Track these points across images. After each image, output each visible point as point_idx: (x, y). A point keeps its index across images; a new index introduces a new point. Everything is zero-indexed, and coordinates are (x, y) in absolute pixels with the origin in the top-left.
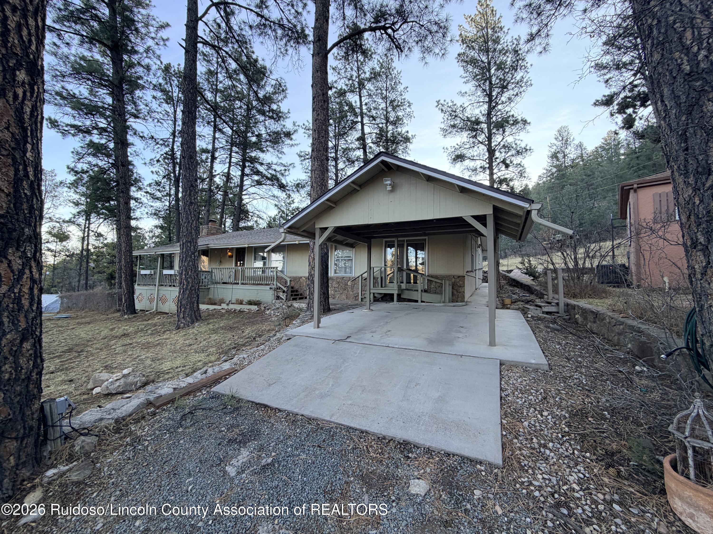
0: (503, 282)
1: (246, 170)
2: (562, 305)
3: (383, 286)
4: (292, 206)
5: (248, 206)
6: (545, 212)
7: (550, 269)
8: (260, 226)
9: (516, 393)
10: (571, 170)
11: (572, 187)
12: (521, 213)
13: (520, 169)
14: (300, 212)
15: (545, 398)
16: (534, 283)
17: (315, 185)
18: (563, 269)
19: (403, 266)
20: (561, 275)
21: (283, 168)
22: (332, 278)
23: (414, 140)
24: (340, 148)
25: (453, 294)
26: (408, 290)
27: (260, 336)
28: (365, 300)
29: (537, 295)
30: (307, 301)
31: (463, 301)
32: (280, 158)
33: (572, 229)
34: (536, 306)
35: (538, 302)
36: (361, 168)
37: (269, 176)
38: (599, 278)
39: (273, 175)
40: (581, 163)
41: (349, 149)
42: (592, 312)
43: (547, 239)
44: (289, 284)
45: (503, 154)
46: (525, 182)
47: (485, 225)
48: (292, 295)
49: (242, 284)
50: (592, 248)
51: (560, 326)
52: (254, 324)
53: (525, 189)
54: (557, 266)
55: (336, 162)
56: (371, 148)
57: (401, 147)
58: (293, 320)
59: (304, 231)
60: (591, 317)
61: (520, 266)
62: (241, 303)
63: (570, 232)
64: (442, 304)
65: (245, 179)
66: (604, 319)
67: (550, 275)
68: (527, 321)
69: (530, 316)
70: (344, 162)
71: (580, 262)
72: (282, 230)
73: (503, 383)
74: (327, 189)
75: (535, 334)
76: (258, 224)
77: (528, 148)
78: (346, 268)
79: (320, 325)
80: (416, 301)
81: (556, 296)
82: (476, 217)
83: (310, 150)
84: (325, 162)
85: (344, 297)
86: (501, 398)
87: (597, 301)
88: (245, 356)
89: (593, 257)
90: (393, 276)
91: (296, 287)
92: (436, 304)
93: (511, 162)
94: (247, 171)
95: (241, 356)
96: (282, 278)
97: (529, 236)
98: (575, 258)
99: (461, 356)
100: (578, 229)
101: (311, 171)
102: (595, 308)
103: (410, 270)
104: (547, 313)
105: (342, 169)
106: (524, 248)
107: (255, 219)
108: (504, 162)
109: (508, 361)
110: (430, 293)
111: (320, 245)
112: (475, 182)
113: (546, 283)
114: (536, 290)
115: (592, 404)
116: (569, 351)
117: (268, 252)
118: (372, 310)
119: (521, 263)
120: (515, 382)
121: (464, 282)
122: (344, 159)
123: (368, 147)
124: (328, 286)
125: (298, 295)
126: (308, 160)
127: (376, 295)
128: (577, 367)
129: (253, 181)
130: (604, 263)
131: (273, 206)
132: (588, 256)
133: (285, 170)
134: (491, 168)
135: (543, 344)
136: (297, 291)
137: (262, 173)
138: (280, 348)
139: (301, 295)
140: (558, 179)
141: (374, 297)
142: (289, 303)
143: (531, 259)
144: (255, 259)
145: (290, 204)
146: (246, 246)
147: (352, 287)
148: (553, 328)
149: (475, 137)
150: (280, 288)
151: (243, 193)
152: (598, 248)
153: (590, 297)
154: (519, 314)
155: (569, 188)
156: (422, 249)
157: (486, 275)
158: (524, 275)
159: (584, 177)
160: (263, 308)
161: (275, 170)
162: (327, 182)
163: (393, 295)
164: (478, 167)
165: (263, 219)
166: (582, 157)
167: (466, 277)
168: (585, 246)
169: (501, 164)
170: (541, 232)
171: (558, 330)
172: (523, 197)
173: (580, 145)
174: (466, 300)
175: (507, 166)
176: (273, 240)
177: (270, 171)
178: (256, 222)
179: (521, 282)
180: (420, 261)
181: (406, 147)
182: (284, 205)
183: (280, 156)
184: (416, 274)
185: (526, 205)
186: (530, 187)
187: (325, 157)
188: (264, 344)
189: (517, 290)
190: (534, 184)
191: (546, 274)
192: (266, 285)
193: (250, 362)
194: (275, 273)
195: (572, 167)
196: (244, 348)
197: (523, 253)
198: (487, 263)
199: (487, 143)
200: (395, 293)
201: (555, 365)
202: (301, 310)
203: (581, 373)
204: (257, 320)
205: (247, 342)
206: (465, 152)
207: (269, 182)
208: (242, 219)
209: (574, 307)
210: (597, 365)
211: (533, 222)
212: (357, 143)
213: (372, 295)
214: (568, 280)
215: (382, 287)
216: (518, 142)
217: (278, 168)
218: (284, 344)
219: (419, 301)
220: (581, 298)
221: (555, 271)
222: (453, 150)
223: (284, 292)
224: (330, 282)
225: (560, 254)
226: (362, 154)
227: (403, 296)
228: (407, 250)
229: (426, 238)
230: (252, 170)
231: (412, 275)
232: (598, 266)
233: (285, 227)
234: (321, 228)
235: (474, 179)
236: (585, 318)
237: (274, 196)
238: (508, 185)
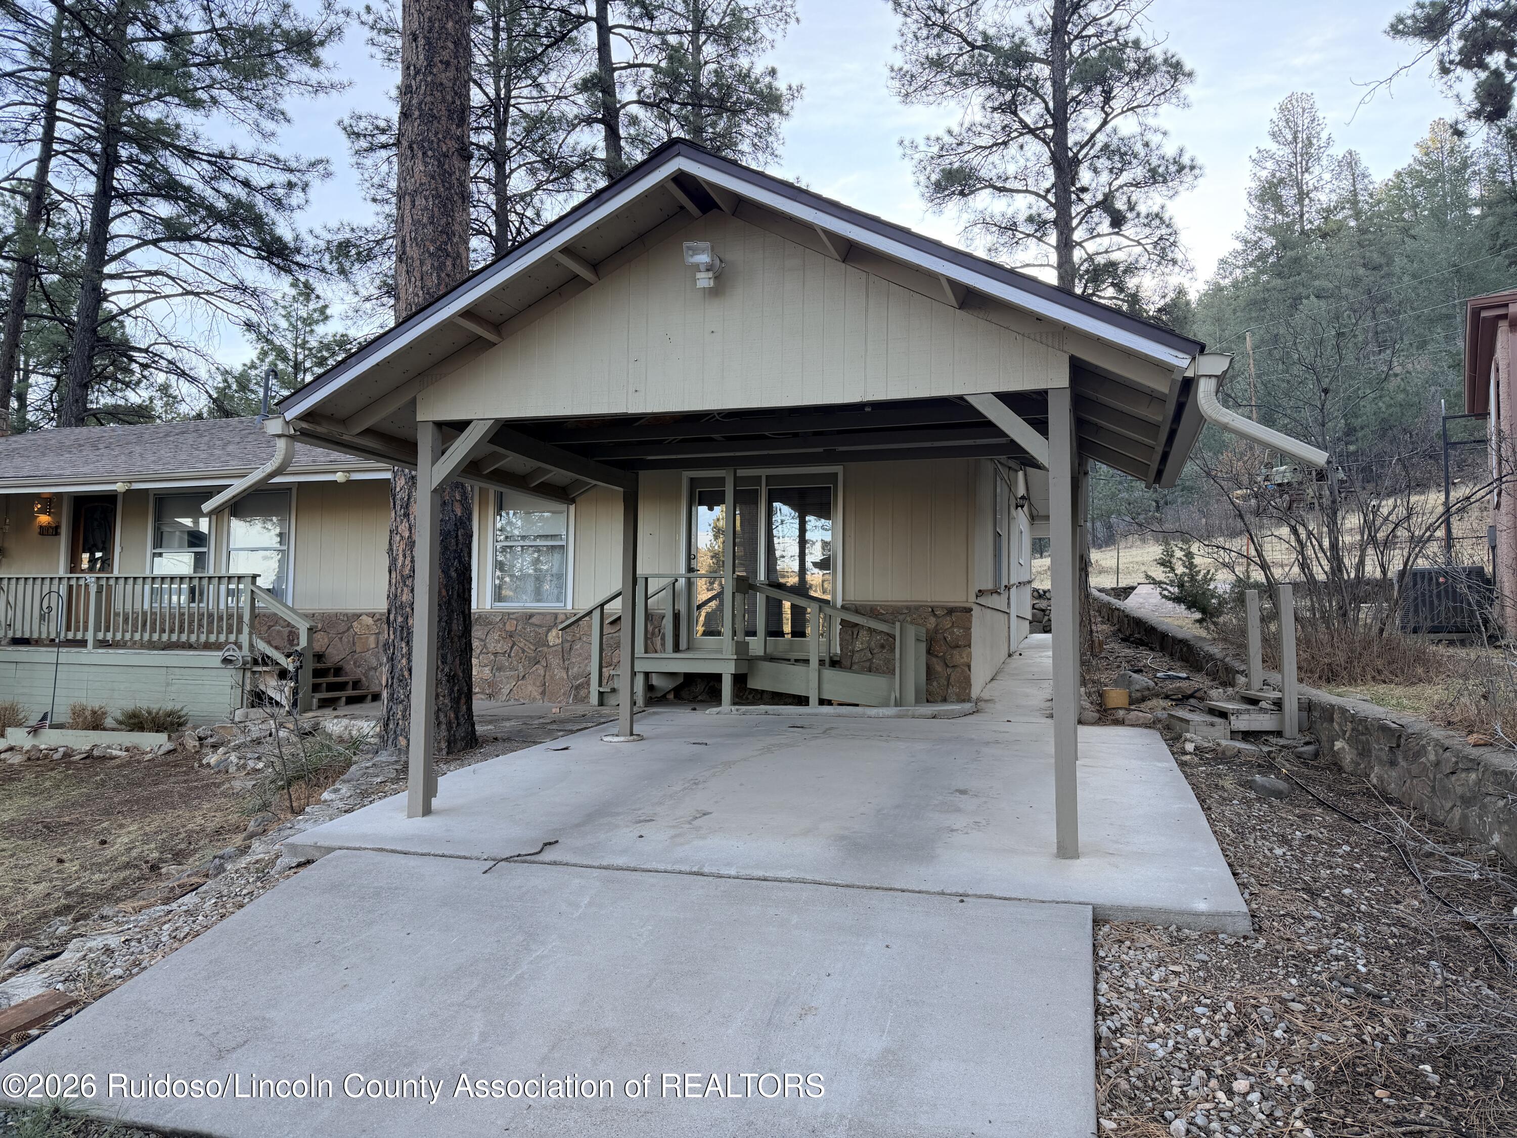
0: (1102, 629)
1: (118, 173)
2: (1291, 706)
3: (683, 645)
4: (320, 329)
5: (128, 321)
6: (1240, 385)
7: (1257, 585)
8: (183, 409)
9: (1149, 1020)
10: (1319, 247)
11: (1323, 304)
12: (1162, 386)
13: (1158, 233)
14: (351, 358)
15: (1239, 1032)
16: (1203, 633)
17: (413, 252)
18: (1295, 585)
19: (755, 573)
20: (1288, 603)
21: (280, 178)
22: (486, 619)
23: (797, 103)
24: (513, 111)
25: (930, 672)
26: (772, 659)
27: (179, 857)
28: (612, 700)
29: (1213, 675)
30: (379, 709)
31: (964, 697)
32: (267, 136)
33: (1325, 448)
34: (1212, 711)
35: (1218, 698)
36: (597, 198)
37: (221, 204)
38: (1406, 615)
39: (237, 204)
40: (1352, 223)
41: (551, 121)
42: (1384, 729)
43: (1245, 479)
44: (303, 642)
45: (1105, 177)
46: (1176, 278)
47: (1041, 426)
48: (316, 688)
49: (103, 644)
50: (1385, 511)
51: (1287, 778)
52: (155, 809)
53: (1174, 304)
54: (1277, 573)
55: (500, 167)
56: (634, 121)
57: (746, 128)
58: (320, 786)
59: (368, 432)
60: (1380, 747)
61: (1159, 573)
62: (95, 722)
63: (1319, 457)
64: (891, 711)
65: (114, 210)
66: (1421, 752)
67: (1255, 605)
68: (1182, 765)
69: (1190, 747)
70: (533, 172)
71: (1350, 561)
72: (274, 426)
73: (1103, 987)
74: (464, 268)
75: (1207, 809)
76: (172, 400)
77: (1186, 160)
78: (539, 579)
79: (435, 803)
80: (802, 701)
81: (1274, 677)
82: (1011, 400)
83: (392, 112)
84: (457, 162)
85: (531, 688)
86: (1098, 1039)
87: (1399, 691)
88: (114, 941)
89: (1389, 543)
90: (720, 608)
91: (335, 655)
92: (872, 712)
93: (1131, 208)
94: (124, 178)
95: (97, 943)
96: (275, 619)
97: (1190, 468)
98: (1334, 546)
99: (962, 897)
100: (1341, 446)
101: (400, 195)
102: (1394, 716)
103: (781, 587)
104: (1247, 736)
105: (523, 197)
106: (1169, 512)
107: (161, 378)
108: (1106, 203)
109: (1120, 908)
110: (850, 669)
111: (438, 491)
112: (1012, 272)
113: (1243, 632)
114: (1210, 657)
115: (1385, 1040)
116: (1315, 865)
117: (217, 512)
118: (641, 738)
119: (1163, 563)
120: (1142, 981)
121: (968, 630)
122: (533, 158)
123: (622, 119)
124: (467, 649)
125: (342, 686)
126: (384, 153)
127: (655, 681)
128: (1340, 918)
129: (151, 220)
130: (1422, 563)
131: (238, 330)
132: (1373, 540)
133: (291, 185)
134: (1063, 224)
135: (1233, 843)
136: (338, 671)
137: (189, 189)
138: (266, 899)
139: (356, 684)
140: (1280, 275)
141: (650, 688)
142: (306, 720)
143: (1195, 548)
144: (159, 542)
145: (308, 322)
146: (120, 487)
147: (565, 653)
148: (1263, 787)
149: (1011, 108)
150: (266, 660)
151: (108, 269)
152: (1402, 512)
153: (1379, 677)
154: (1154, 741)
155: (1311, 304)
156: (824, 512)
157: (1043, 604)
158: (1170, 604)
159: (1361, 271)
160: (191, 743)
161: (246, 184)
162: (466, 242)
163: (718, 677)
164: (1021, 218)
165: (193, 380)
166: (1354, 203)
167: (976, 611)
168: (1362, 508)
169: (1097, 213)
170: (1225, 457)
171: (1279, 795)
172: (1171, 333)
173: (1350, 162)
174: (975, 692)
175: (1118, 221)
176: (234, 465)
177: (226, 187)
178: (164, 389)
179: (1162, 628)
180: (815, 554)
181: (769, 129)
182: (284, 324)
183: (269, 125)
184: (801, 602)
185: (1179, 360)
186: (1193, 297)
187: (453, 145)
188: (195, 888)
189: (1148, 658)
190: (1203, 287)
191: (1240, 600)
192: (207, 646)
193: (137, 964)
194: (245, 601)
195: (1324, 236)
196: (107, 911)
197: (1168, 526)
198: (1046, 562)
199: (1050, 132)
200: (727, 670)
201: (1271, 916)
202: (355, 744)
203: (1352, 938)
204: (168, 793)
205: (124, 883)
206: (975, 159)
207: (218, 231)
208: (102, 377)
209: (1328, 713)
210: (1399, 910)
211: (1201, 418)
212: (581, 99)
213: (640, 680)
214: (1313, 622)
215: (676, 649)
216: (1155, 139)
217: (260, 177)
218: (283, 884)
219: (814, 700)
220: (1352, 681)
221: (1270, 589)
222: (935, 149)
223: (283, 674)
224: (477, 632)
225: (1285, 531)
226: (602, 144)
227: (755, 684)
228: (770, 513)
229: (838, 469)
230: (144, 177)
231: (787, 605)
232: (1402, 574)
233: (290, 415)
234: (440, 425)
235: (1005, 259)
236: (1364, 752)
237: (242, 288)
238: (1119, 287)
